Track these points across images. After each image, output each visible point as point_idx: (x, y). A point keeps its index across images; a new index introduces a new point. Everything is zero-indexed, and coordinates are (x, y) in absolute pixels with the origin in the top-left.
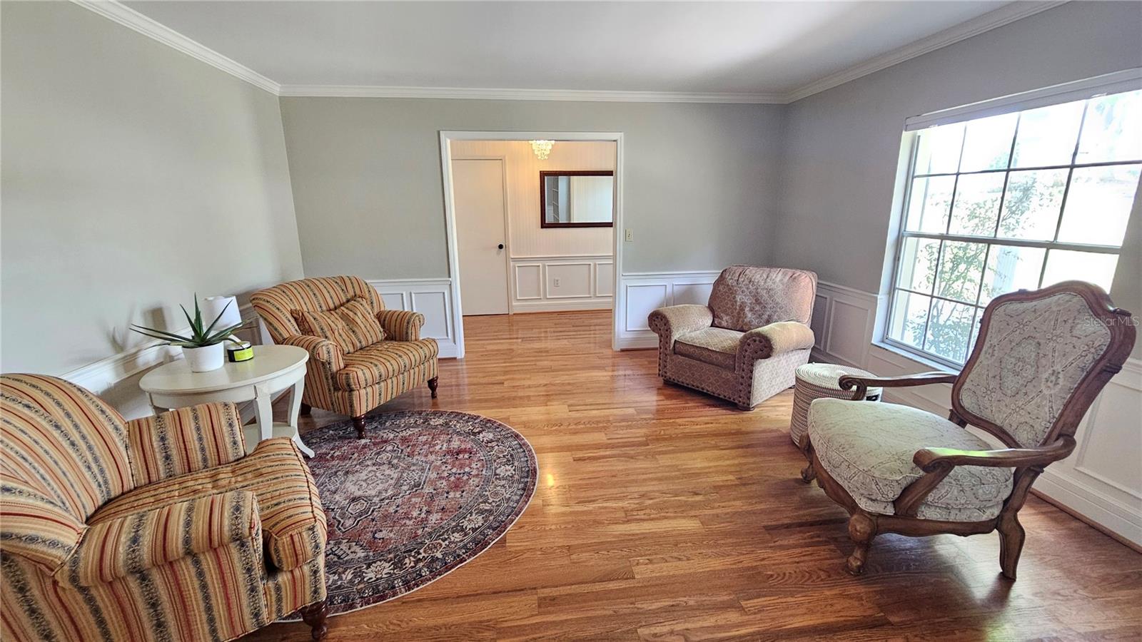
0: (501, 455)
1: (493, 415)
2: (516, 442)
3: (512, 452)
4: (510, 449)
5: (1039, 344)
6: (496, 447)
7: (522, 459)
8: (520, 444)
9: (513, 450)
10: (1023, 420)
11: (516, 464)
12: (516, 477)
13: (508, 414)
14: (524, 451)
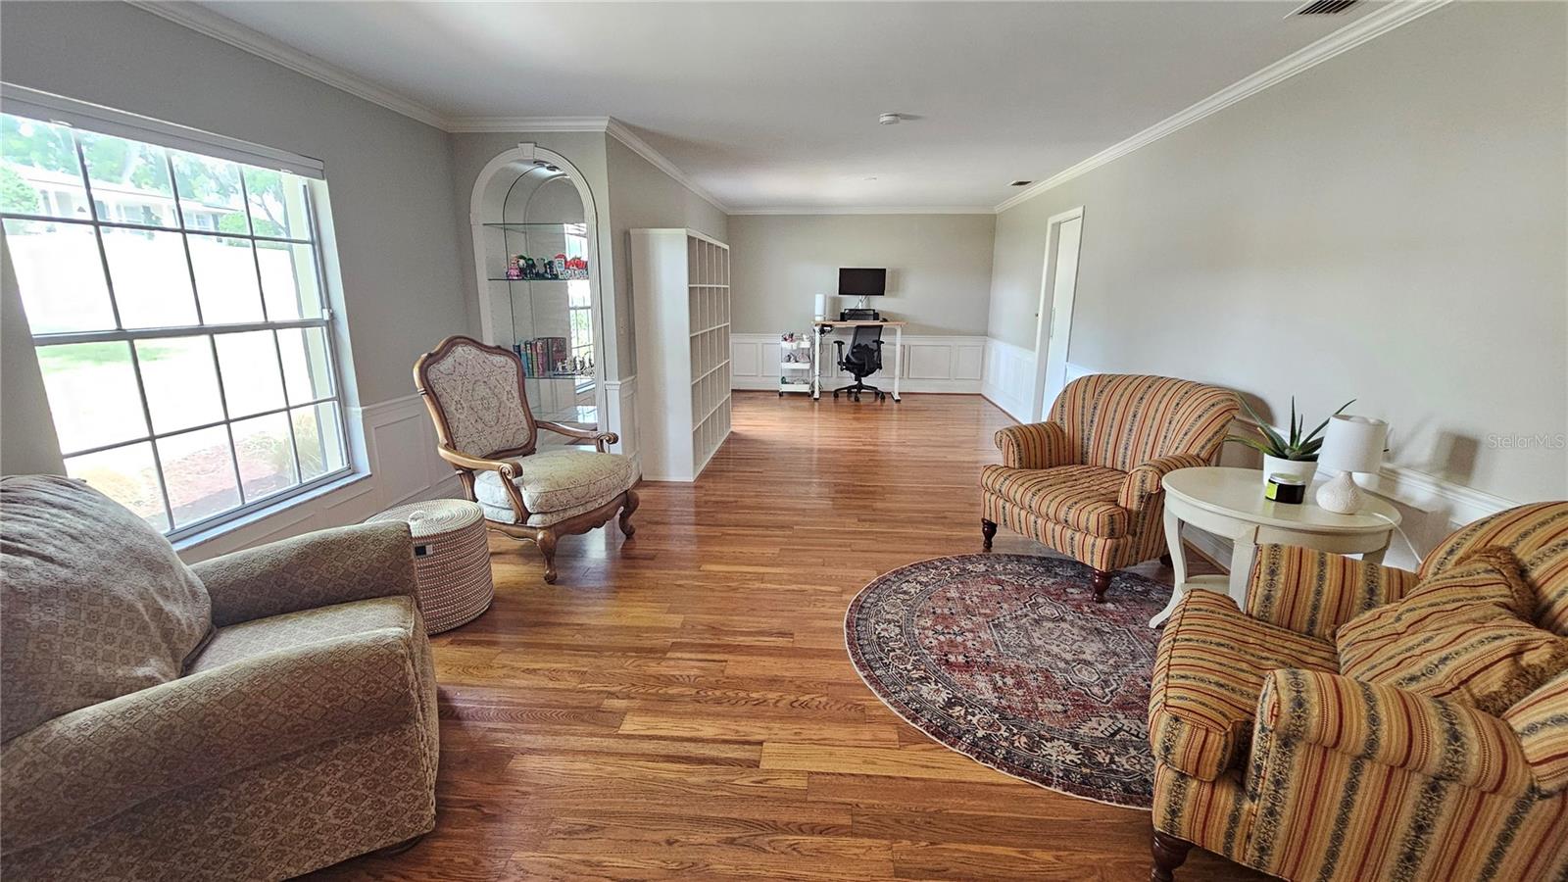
0: (898, 652)
1: (938, 756)
2: (878, 673)
3: (883, 655)
4: (886, 661)
5: (485, 382)
6: (909, 667)
7: (866, 642)
8: (871, 668)
9: (882, 659)
10: (514, 430)
11: (874, 637)
12: (873, 621)
13: (904, 755)
14: (864, 654)
